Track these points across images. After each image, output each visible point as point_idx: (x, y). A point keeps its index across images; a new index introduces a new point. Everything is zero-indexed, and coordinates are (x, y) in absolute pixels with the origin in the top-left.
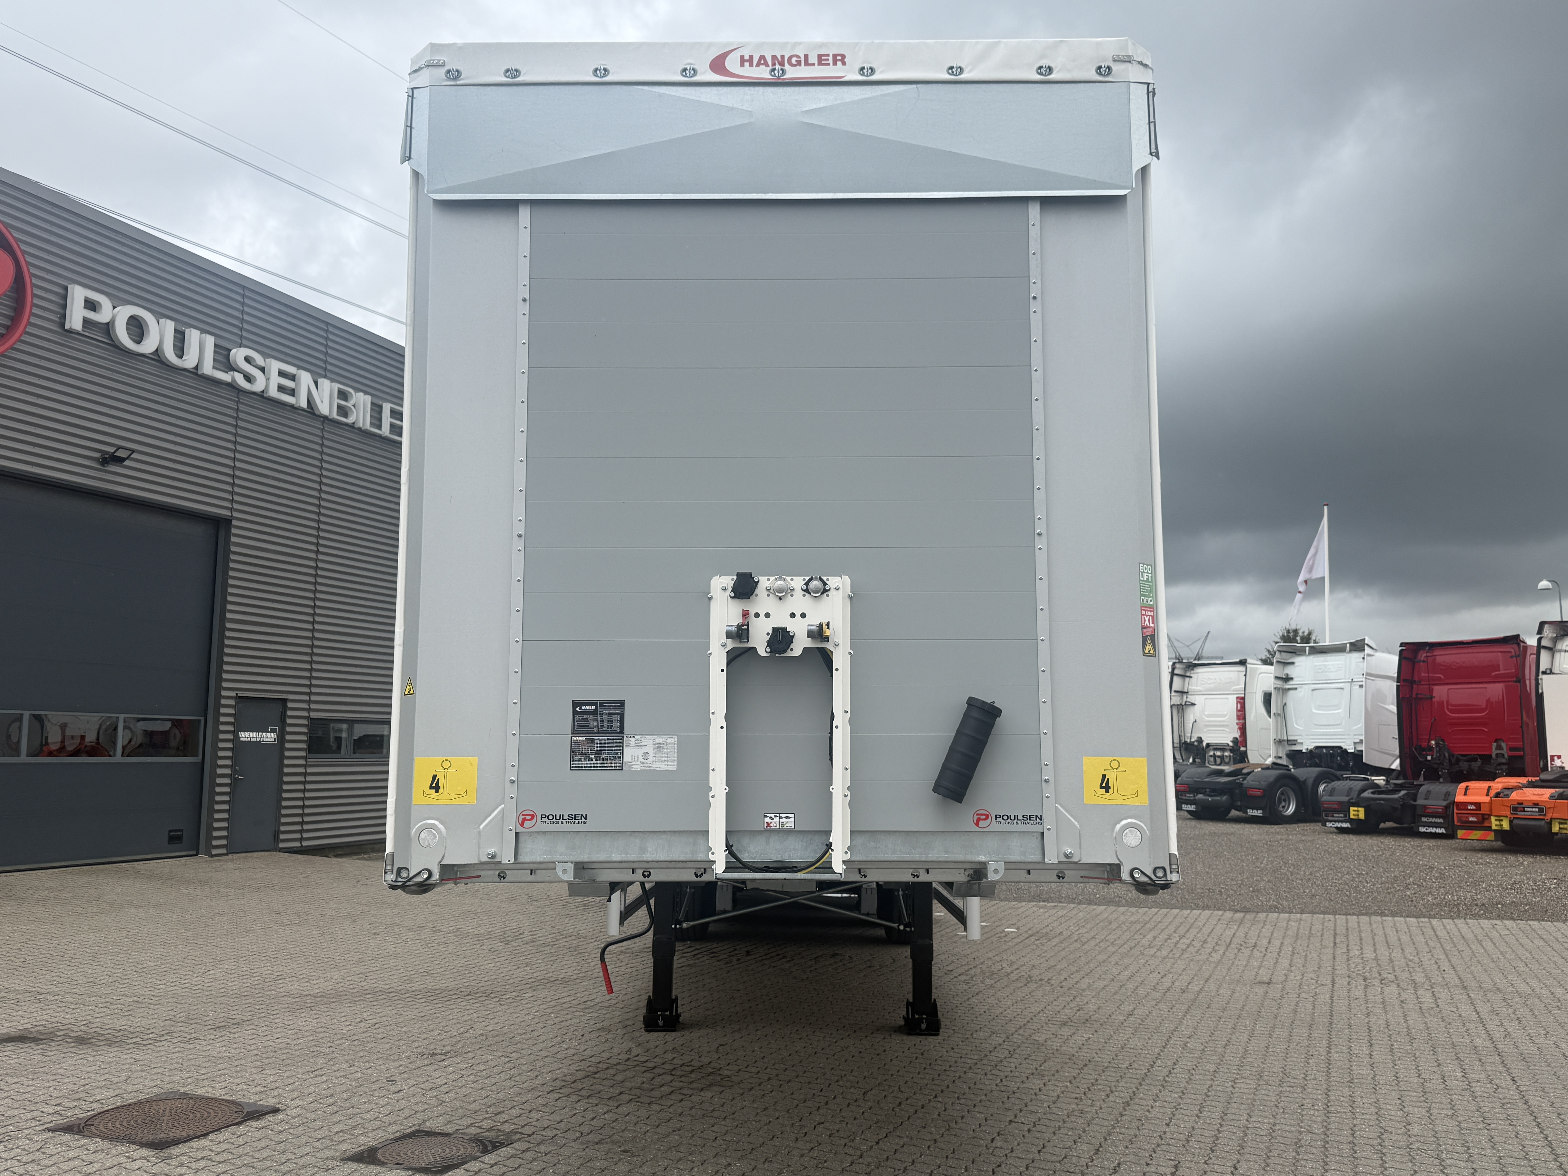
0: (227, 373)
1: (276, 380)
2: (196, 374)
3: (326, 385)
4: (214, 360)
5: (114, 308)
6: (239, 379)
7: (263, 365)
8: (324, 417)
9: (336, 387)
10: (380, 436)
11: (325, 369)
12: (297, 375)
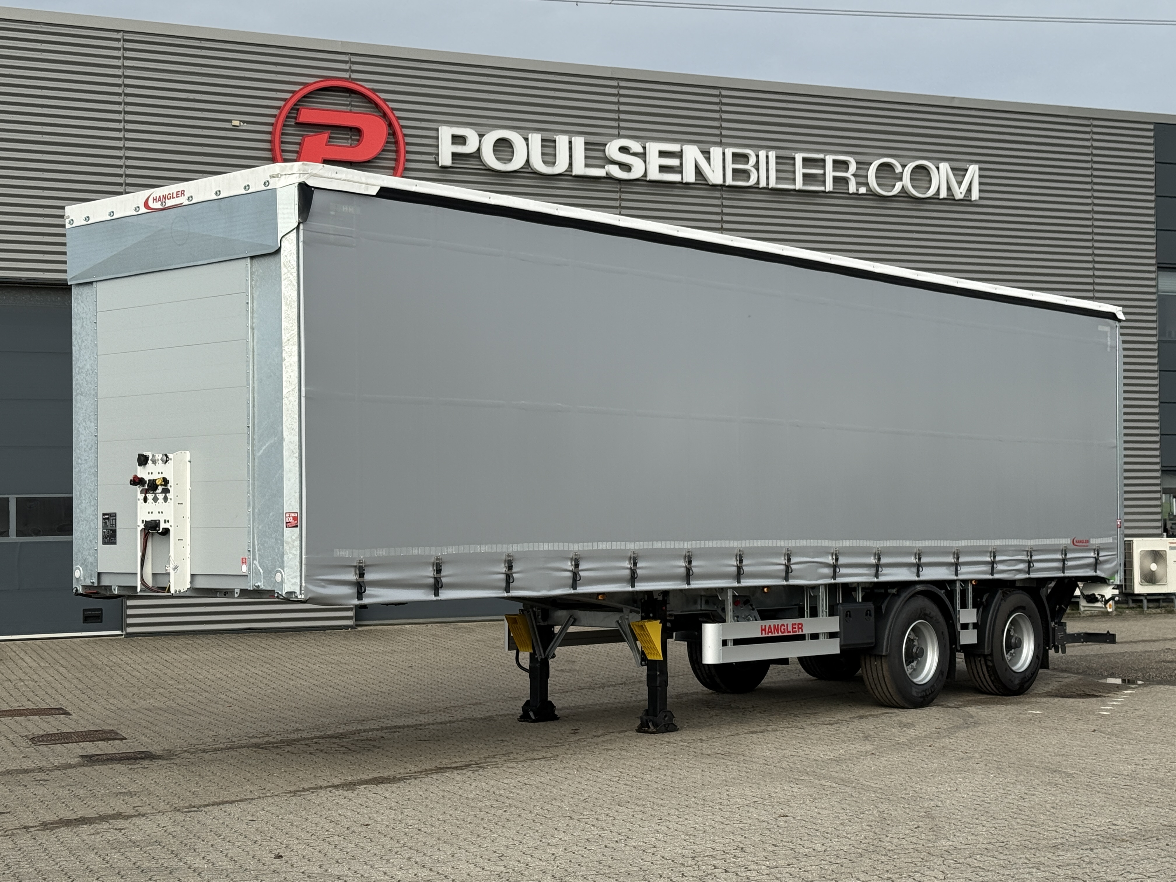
0: (603, 167)
1: (655, 161)
2: (571, 175)
3: (716, 152)
4: (586, 157)
5: (481, 136)
6: (616, 172)
7: (641, 150)
8: (721, 185)
9: (729, 152)
10: (794, 190)
11: (721, 135)
12: (682, 150)
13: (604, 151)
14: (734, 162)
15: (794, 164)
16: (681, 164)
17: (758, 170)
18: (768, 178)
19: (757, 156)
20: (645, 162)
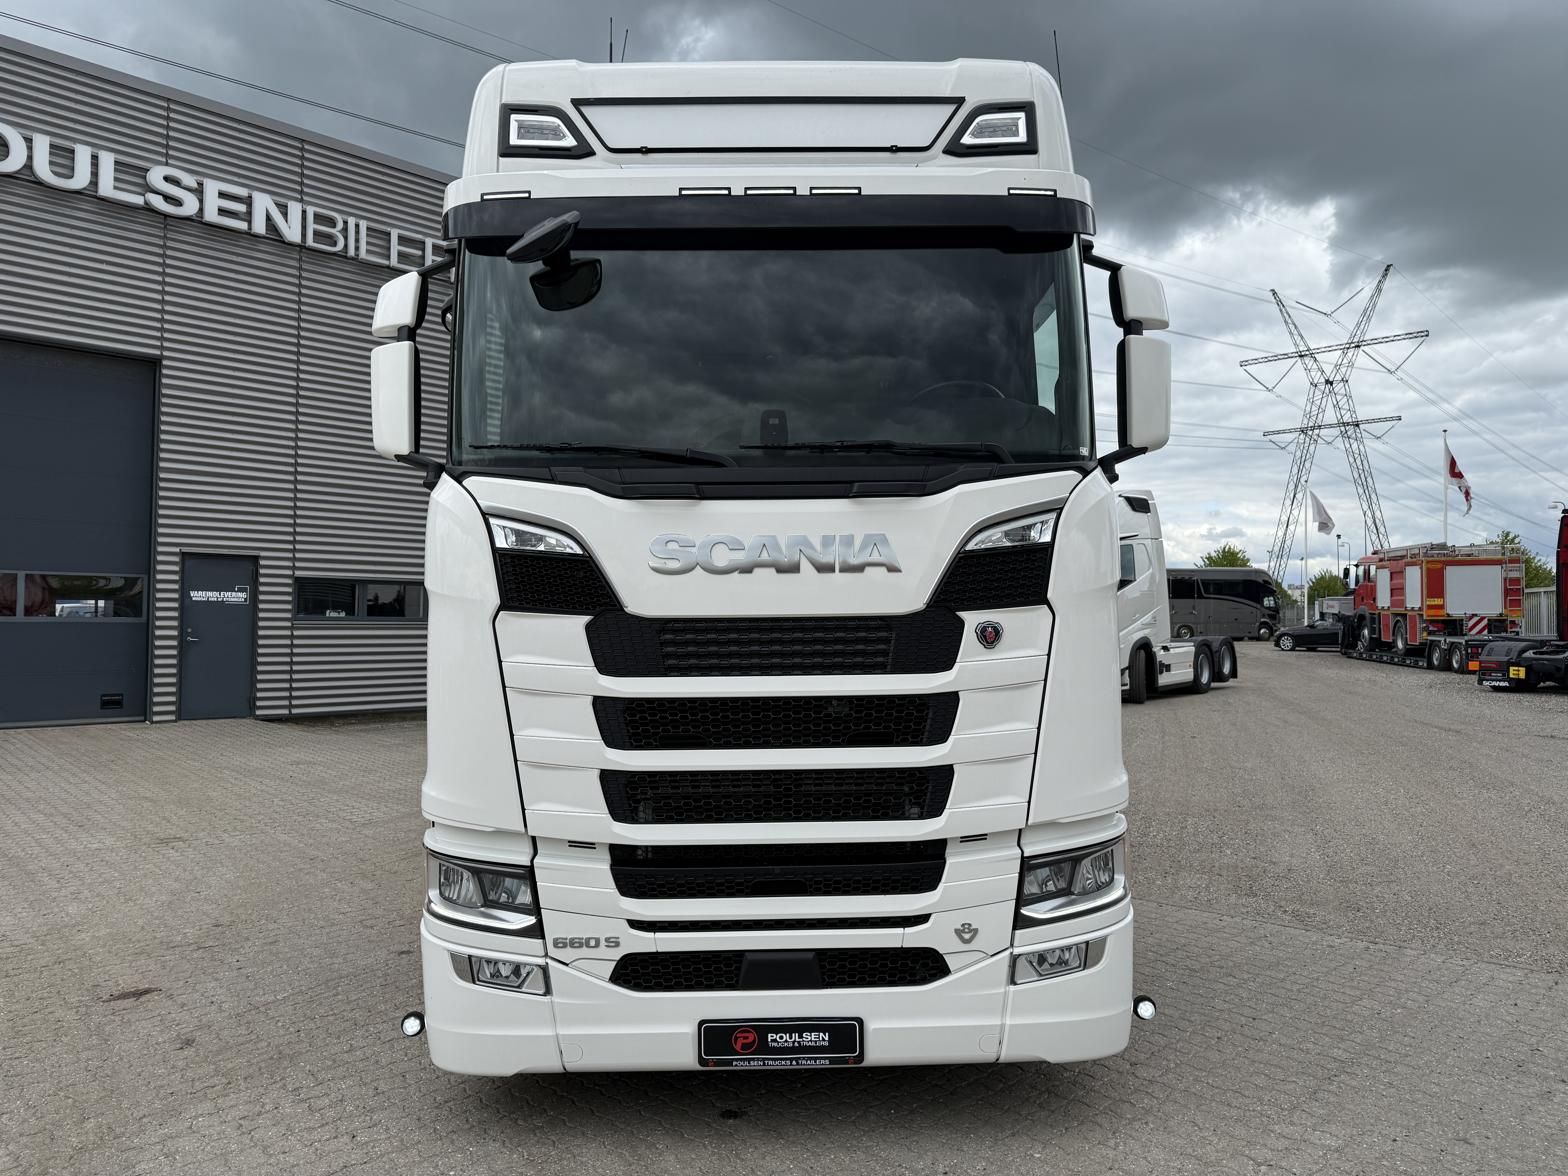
0: (141, 194)
1: (213, 202)
3: (295, 208)
6: (157, 202)
7: (195, 185)
8: (299, 246)
9: (311, 211)
10: (388, 267)
11: (302, 192)
12: (250, 197)
13: (145, 178)
14: (315, 222)
15: (389, 241)
16: (249, 213)
17: (346, 238)
18: (357, 248)
19: (346, 223)
20: (201, 201)
